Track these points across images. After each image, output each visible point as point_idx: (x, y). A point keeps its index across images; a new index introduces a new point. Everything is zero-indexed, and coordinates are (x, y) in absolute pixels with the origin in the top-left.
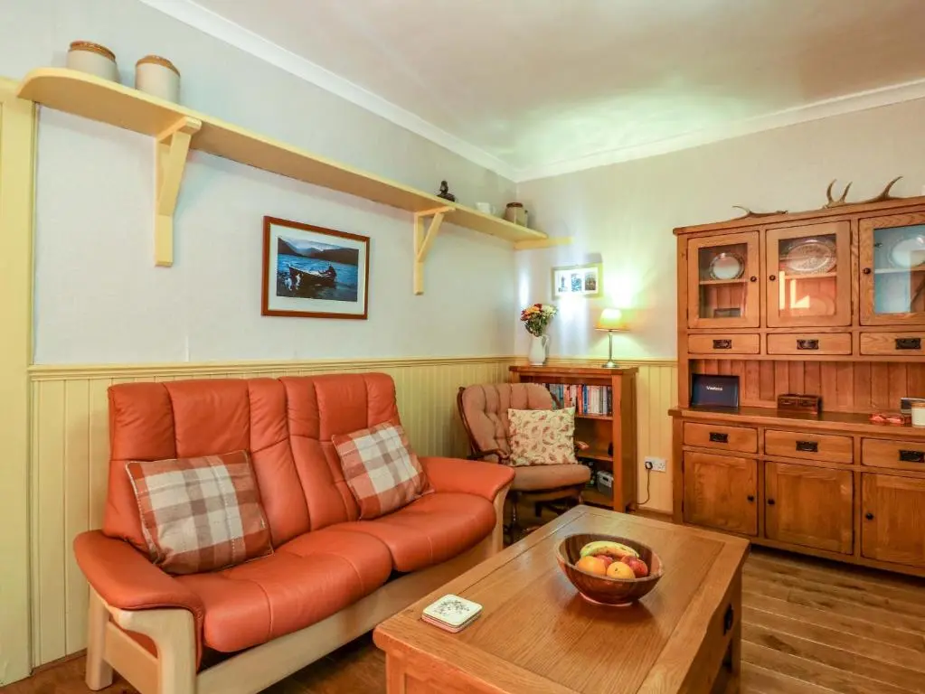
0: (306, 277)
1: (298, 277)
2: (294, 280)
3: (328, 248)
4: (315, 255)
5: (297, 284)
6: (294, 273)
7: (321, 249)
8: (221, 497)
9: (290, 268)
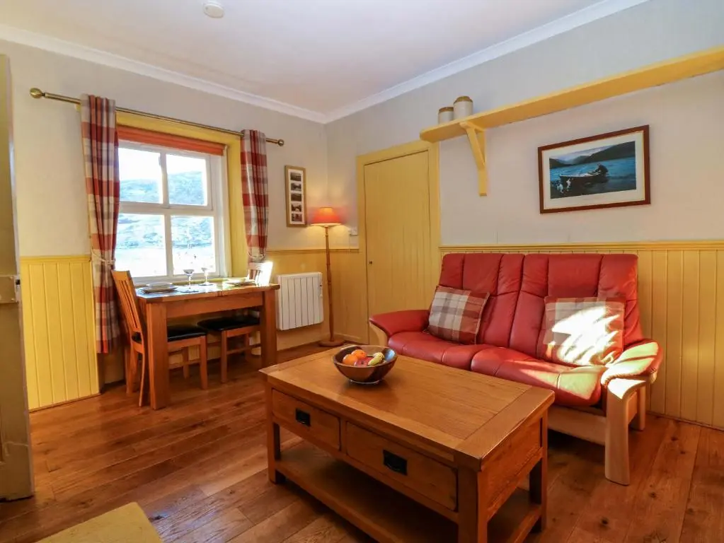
0: (574, 180)
1: (568, 182)
2: (565, 185)
3: (596, 152)
4: (584, 161)
5: (568, 187)
6: (564, 180)
7: (589, 154)
8: (456, 309)
9: (561, 177)
